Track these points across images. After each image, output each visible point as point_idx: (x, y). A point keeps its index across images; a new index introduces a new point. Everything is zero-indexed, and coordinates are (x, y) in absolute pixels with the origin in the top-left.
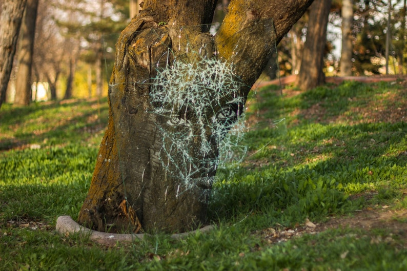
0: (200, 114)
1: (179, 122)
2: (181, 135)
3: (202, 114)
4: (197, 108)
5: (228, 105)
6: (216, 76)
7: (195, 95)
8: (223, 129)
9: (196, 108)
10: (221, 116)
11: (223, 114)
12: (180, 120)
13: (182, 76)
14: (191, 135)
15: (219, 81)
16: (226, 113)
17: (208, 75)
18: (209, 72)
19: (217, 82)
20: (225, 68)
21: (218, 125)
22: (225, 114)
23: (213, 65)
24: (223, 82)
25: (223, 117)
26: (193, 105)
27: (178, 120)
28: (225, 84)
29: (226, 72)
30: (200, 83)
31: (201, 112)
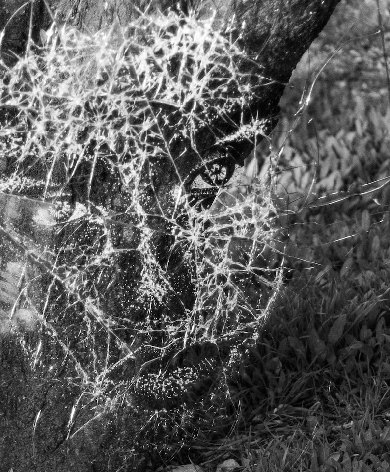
0: (136, 183)
1: (71, 214)
2: (77, 252)
3: (141, 181)
4: (126, 166)
5: (221, 149)
6: (183, 63)
7: (117, 126)
8: (208, 224)
9: (122, 167)
10: (200, 183)
11: (207, 178)
12: (73, 206)
13: (77, 70)
14: (109, 249)
15: (194, 77)
16: (218, 172)
17: (159, 61)
18: (160, 53)
19: (186, 80)
20: (212, 35)
21: (192, 212)
22: (213, 177)
23: (173, 29)
24: (207, 78)
25: (206, 185)
26: (114, 159)
27: (66, 207)
28: (213, 85)
29: (213, 46)
30: (134, 88)
31: (138, 179)
